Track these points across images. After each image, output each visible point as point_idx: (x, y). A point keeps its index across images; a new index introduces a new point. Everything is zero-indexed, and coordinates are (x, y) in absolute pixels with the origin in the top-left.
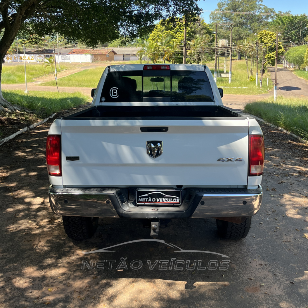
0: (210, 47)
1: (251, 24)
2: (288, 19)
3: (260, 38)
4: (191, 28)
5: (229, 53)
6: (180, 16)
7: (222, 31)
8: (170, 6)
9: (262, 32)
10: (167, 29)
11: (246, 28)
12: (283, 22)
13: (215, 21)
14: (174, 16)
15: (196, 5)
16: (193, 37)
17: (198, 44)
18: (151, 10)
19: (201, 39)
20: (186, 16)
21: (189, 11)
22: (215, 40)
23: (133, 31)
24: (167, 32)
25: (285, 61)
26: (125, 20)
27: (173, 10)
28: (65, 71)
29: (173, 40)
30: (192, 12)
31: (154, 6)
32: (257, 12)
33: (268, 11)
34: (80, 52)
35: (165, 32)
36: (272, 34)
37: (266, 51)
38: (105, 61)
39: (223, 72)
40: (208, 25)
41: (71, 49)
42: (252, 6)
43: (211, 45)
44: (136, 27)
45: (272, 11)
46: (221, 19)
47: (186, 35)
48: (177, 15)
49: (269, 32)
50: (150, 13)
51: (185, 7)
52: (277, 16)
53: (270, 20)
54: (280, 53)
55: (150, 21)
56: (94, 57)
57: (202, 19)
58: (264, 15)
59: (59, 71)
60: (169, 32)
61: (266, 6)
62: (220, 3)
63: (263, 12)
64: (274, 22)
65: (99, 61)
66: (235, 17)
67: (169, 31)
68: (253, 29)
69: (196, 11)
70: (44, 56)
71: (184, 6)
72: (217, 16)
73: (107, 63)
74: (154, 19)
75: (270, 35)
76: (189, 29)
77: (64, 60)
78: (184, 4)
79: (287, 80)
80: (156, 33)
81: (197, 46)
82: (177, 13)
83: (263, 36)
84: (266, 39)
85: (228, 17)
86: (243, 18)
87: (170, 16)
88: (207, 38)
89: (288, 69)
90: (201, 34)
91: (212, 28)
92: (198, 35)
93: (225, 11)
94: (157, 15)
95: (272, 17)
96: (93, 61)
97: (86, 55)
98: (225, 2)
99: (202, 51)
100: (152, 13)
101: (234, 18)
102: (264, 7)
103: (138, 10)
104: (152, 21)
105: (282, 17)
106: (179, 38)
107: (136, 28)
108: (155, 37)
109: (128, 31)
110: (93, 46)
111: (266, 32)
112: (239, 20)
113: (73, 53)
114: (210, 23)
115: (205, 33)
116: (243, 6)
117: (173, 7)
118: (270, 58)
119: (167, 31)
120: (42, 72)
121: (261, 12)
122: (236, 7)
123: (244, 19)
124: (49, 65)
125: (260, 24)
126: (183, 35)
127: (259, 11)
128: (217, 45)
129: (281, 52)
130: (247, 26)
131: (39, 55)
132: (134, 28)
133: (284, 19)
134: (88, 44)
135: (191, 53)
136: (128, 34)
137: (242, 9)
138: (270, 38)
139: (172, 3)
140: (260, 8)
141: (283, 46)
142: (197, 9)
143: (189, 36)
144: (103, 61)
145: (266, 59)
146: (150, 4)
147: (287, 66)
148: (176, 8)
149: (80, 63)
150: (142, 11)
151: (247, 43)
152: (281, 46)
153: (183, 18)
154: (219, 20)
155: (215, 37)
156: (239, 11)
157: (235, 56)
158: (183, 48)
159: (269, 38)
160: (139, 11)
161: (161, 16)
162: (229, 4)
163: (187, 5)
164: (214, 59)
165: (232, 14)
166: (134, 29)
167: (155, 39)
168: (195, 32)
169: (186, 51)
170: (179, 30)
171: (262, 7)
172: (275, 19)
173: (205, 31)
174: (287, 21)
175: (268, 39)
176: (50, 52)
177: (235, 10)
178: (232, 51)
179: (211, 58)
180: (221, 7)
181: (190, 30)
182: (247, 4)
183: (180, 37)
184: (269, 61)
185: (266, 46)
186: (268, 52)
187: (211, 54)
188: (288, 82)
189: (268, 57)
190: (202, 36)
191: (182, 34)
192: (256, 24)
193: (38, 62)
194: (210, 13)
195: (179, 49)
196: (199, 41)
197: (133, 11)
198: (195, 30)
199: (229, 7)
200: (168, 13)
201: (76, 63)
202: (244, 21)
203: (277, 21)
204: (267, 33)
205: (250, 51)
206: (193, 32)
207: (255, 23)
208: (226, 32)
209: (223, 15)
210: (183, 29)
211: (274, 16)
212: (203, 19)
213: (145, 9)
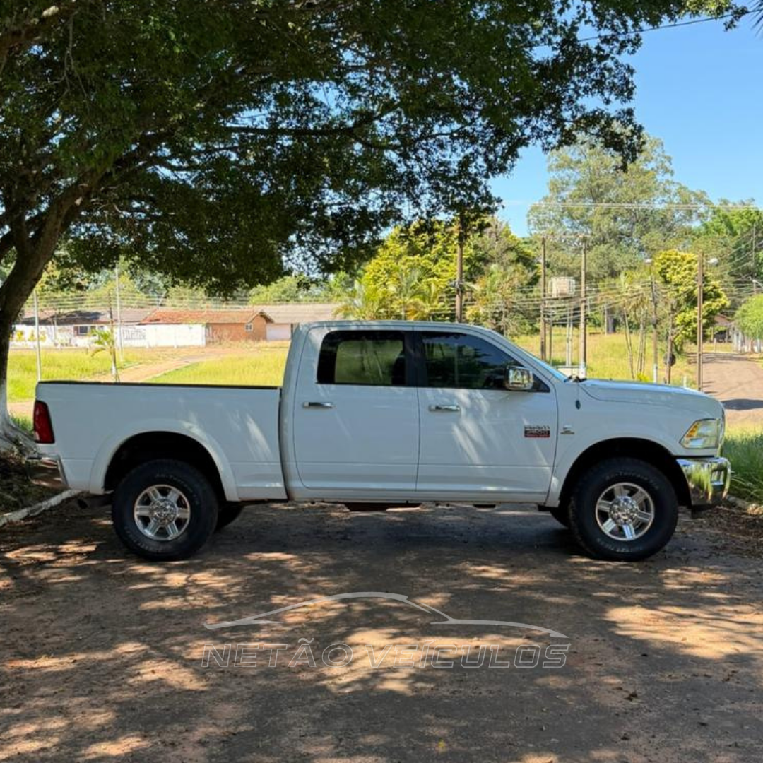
0: (527, 297)
1: (642, 234)
2: (745, 220)
3: (660, 273)
4: (476, 247)
5: (580, 313)
6: (447, 216)
7: (564, 257)
8: (422, 193)
9: (666, 254)
10: (413, 251)
11: (629, 245)
12: (731, 228)
13: (542, 229)
14: (431, 217)
15: (485, 188)
16: (481, 272)
17: (494, 291)
18: (374, 202)
19: (504, 276)
20: (462, 217)
21: (469, 205)
22: (541, 280)
23: (328, 255)
24: (411, 261)
25: (738, 335)
26: (308, 229)
27: (430, 201)
28: (137, 369)
29: (429, 279)
30: (477, 206)
31: (380, 192)
32: (660, 203)
33: (689, 197)
34: (173, 319)
35: (406, 261)
36: (693, 260)
37: (679, 305)
38: (243, 341)
39: (564, 363)
40: (522, 241)
41: (149, 312)
42: (645, 187)
43: (531, 292)
44: (336, 246)
45: (700, 198)
46: (559, 222)
47: (461, 268)
48: (438, 215)
49: (687, 254)
50: (370, 209)
51: (459, 194)
52: (714, 213)
53: (696, 224)
54: (715, 309)
55: (371, 230)
56: (213, 330)
57: (504, 224)
58: (677, 211)
59: (121, 368)
60: (418, 260)
61: (683, 185)
62: (556, 180)
63: (675, 201)
64: (707, 227)
65: (226, 343)
66: (599, 217)
67: (417, 257)
68: (647, 248)
69: (485, 202)
70: (76, 329)
71: (456, 192)
72: (547, 215)
73: (248, 346)
74: (379, 225)
75: (689, 262)
76: (469, 251)
77: (129, 341)
78: (456, 186)
79: (740, 384)
80: (381, 263)
81: (493, 295)
82: (439, 209)
83: (668, 267)
84: (678, 273)
85: (578, 219)
86: (619, 219)
87: (421, 218)
88: (517, 274)
89: (747, 356)
90: (502, 263)
91: (534, 247)
92: (493, 267)
93: (569, 204)
94: (388, 215)
95: (700, 216)
96: (208, 343)
97: (191, 326)
98: (570, 177)
99: (506, 308)
100: (376, 211)
101: (595, 221)
102: (677, 187)
103: (340, 204)
104: (376, 230)
105: (728, 214)
106: (444, 274)
107: (334, 248)
108: (379, 274)
109: (316, 256)
110: (225, 295)
111: (677, 254)
112: (609, 225)
113: (155, 321)
114: (528, 235)
115: (513, 261)
116: (621, 186)
117: (428, 196)
118: (689, 324)
119: (411, 258)
120: (75, 372)
121: (671, 202)
122: (601, 190)
123: (624, 222)
124: (103, 349)
125: (667, 233)
126: (455, 266)
127: (665, 199)
128: (544, 291)
129: (718, 308)
130: (632, 240)
131: (61, 327)
132: (330, 247)
133: (734, 221)
134: (211, 292)
135: (477, 315)
136: (314, 263)
137: (617, 196)
138: (687, 272)
139: (427, 185)
140: (666, 191)
141: (725, 291)
142: (488, 198)
143: (470, 268)
144: (237, 342)
145: (678, 328)
146: (369, 189)
147: (746, 347)
148: (437, 197)
149: (173, 347)
150: (351, 206)
151: (627, 285)
152: (720, 291)
153: (453, 221)
154: (554, 225)
155: (542, 270)
156: (608, 201)
157: (599, 325)
158: (454, 302)
159: (685, 269)
160: (343, 206)
161: (399, 218)
162: (579, 182)
163: (462, 189)
164: (537, 331)
165: (588, 210)
166: (330, 252)
167: (379, 277)
168: (486, 260)
169: (463, 310)
170: (444, 253)
171: (674, 188)
172: (709, 219)
173: (512, 256)
174: (745, 224)
175: (684, 274)
176: (93, 317)
177: (596, 196)
178: (586, 307)
179: (530, 328)
180: (559, 192)
181: (473, 254)
182: (630, 182)
183: (447, 271)
184: (686, 330)
185: (678, 291)
186: (683, 308)
187: (531, 317)
188: (743, 390)
189: (683, 321)
190: (505, 270)
191: (452, 264)
192: (655, 235)
193: (59, 346)
194: (529, 209)
195: (442, 304)
196: (496, 282)
197: (327, 205)
198: (486, 253)
199: (581, 190)
200: (417, 210)
201: (164, 349)
202: (623, 227)
203: (715, 224)
204: (679, 257)
205: (635, 308)
206: (482, 259)
207: (653, 231)
208: (573, 259)
209: (563, 212)
210: (455, 252)
211: (707, 212)
212: (507, 225)
213: (357, 200)
